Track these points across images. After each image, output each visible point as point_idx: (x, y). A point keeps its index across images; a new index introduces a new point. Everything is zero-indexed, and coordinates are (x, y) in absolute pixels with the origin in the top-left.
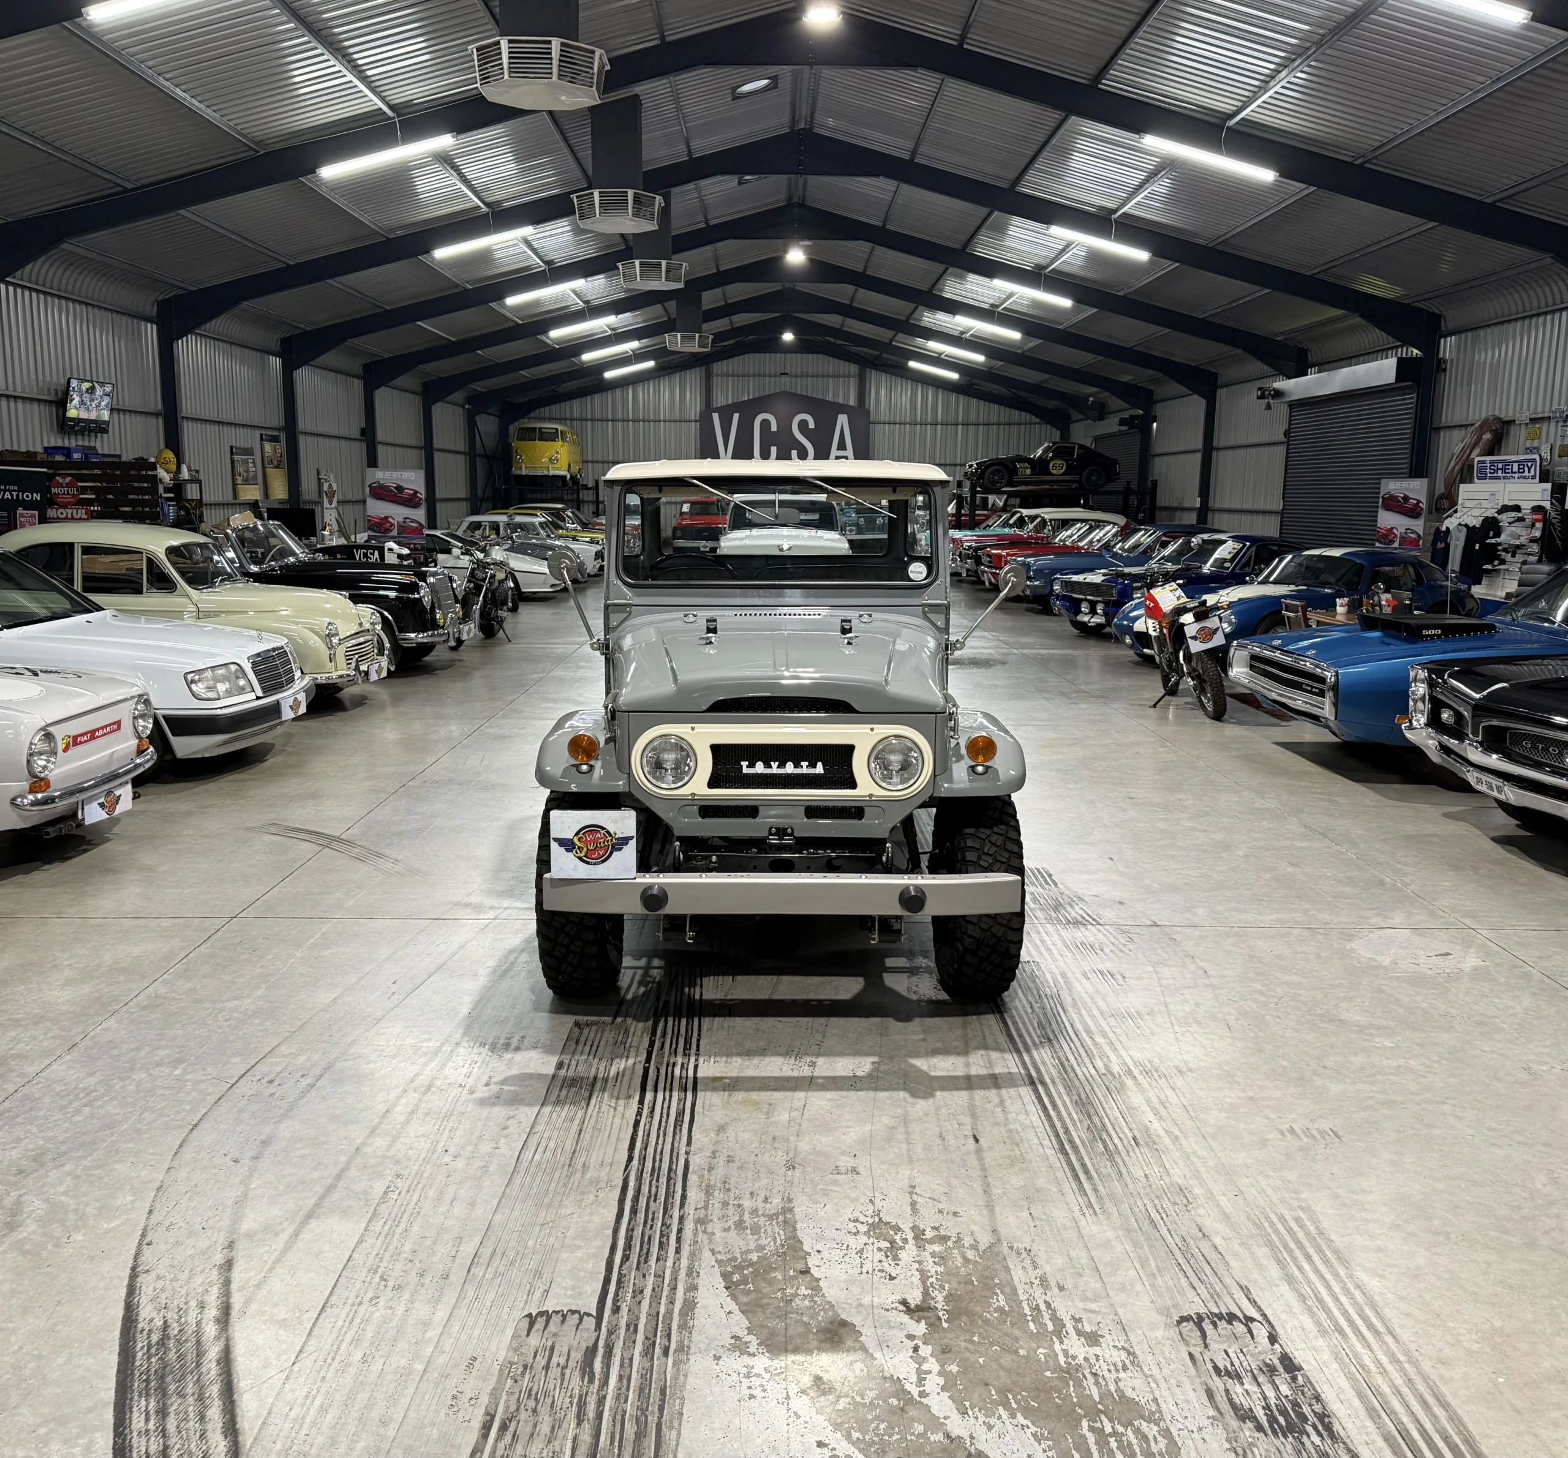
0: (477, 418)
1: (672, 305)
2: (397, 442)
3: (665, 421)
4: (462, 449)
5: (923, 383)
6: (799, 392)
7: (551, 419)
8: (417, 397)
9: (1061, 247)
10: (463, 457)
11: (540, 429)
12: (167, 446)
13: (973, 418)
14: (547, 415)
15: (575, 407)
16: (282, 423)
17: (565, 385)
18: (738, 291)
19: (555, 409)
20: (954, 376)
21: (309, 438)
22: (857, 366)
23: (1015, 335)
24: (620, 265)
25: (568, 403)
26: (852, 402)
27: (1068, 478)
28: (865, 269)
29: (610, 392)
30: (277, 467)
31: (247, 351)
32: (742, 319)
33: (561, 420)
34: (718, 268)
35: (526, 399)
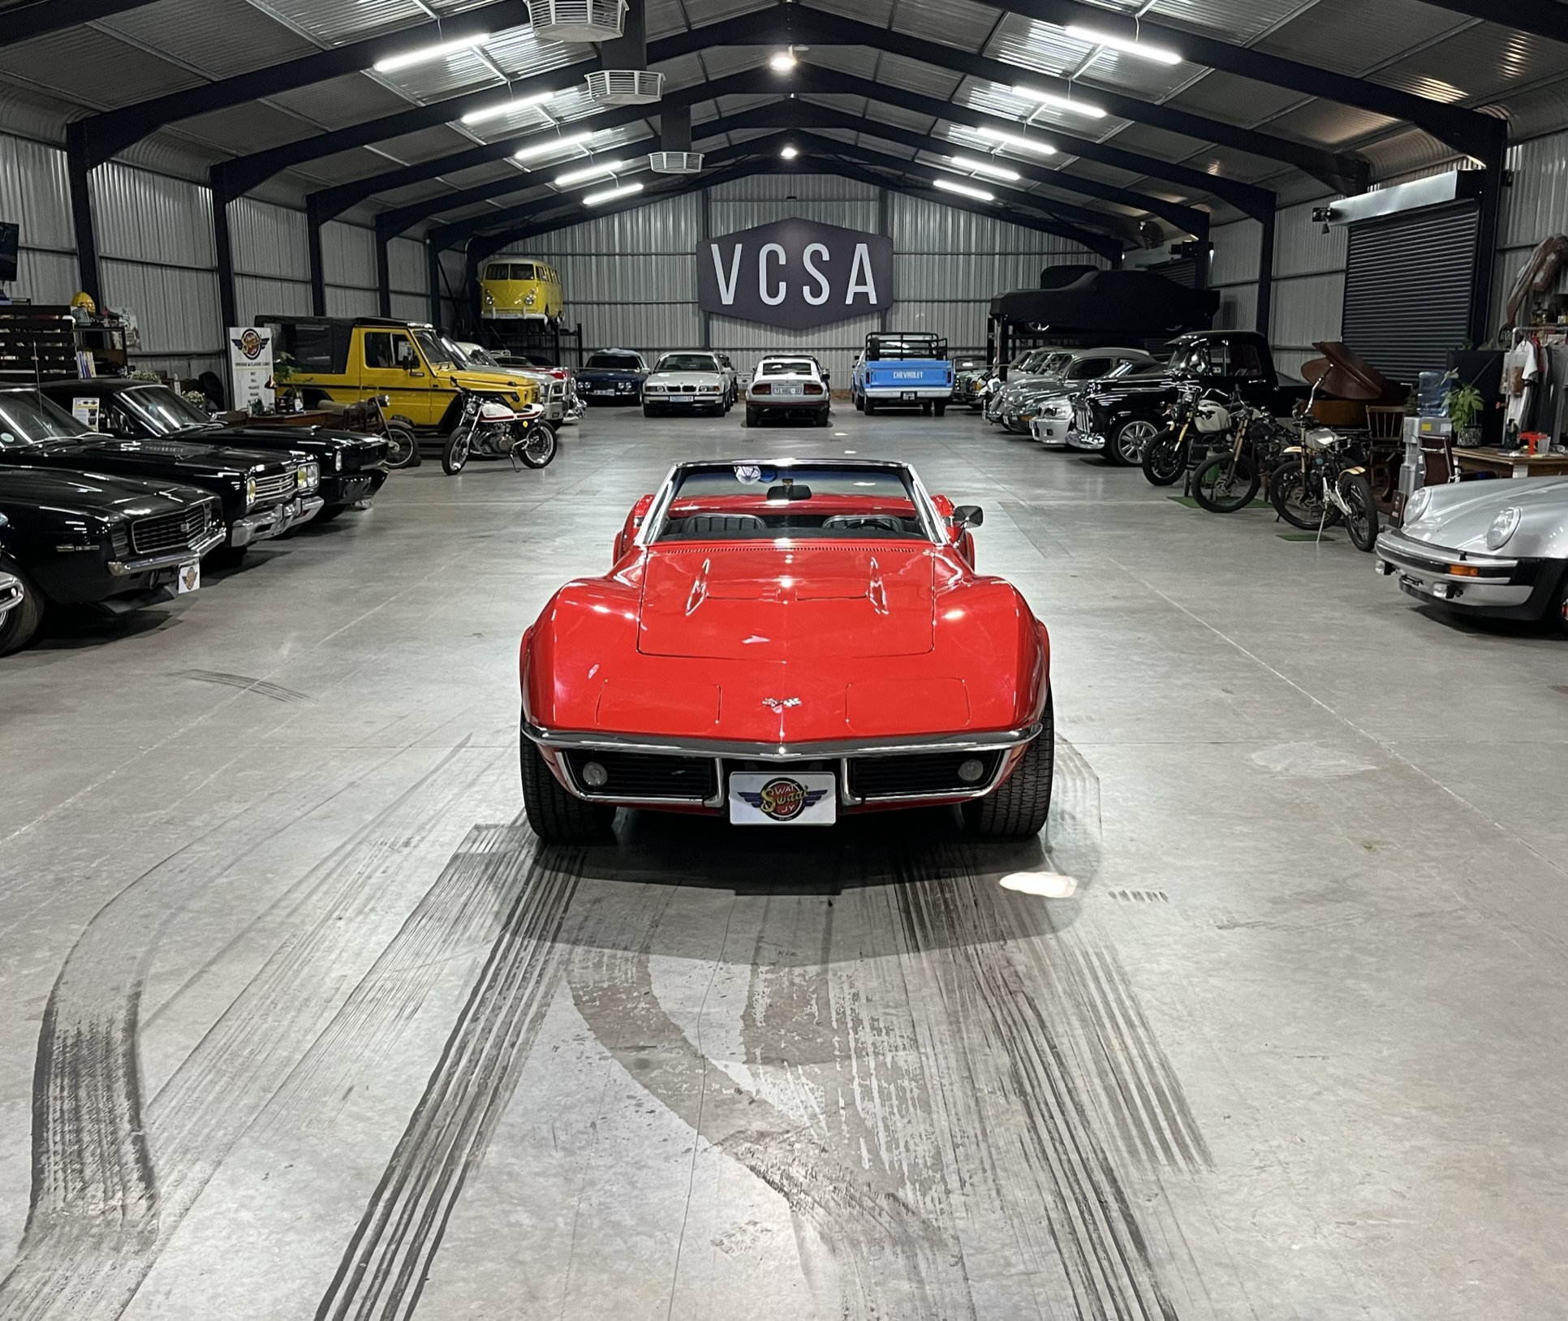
0: (441, 255)
1: (656, 120)
2: (348, 283)
3: (656, 254)
4: (423, 291)
5: (953, 207)
6: (811, 219)
7: (525, 255)
8: (369, 232)
9: (1087, 51)
10: (424, 300)
11: (511, 265)
12: (84, 290)
13: (1011, 248)
14: (521, 250)
15: (552, 240)
16: (215, 263)
17: (539, 215)
18: (733, 103)
19: (530, 243)
20: (987, 197)
21: (247, 281)
22: (877, 188)
23: (1047, 150)
24: (587, 76)
25: (545, 235)
26: (872, 230)
28: (875, 77)
29: (593, 222)
31: (172, 181)
32: (740, 135)
33: (537, 255)
34: (707, 78)
35: (496, 232)
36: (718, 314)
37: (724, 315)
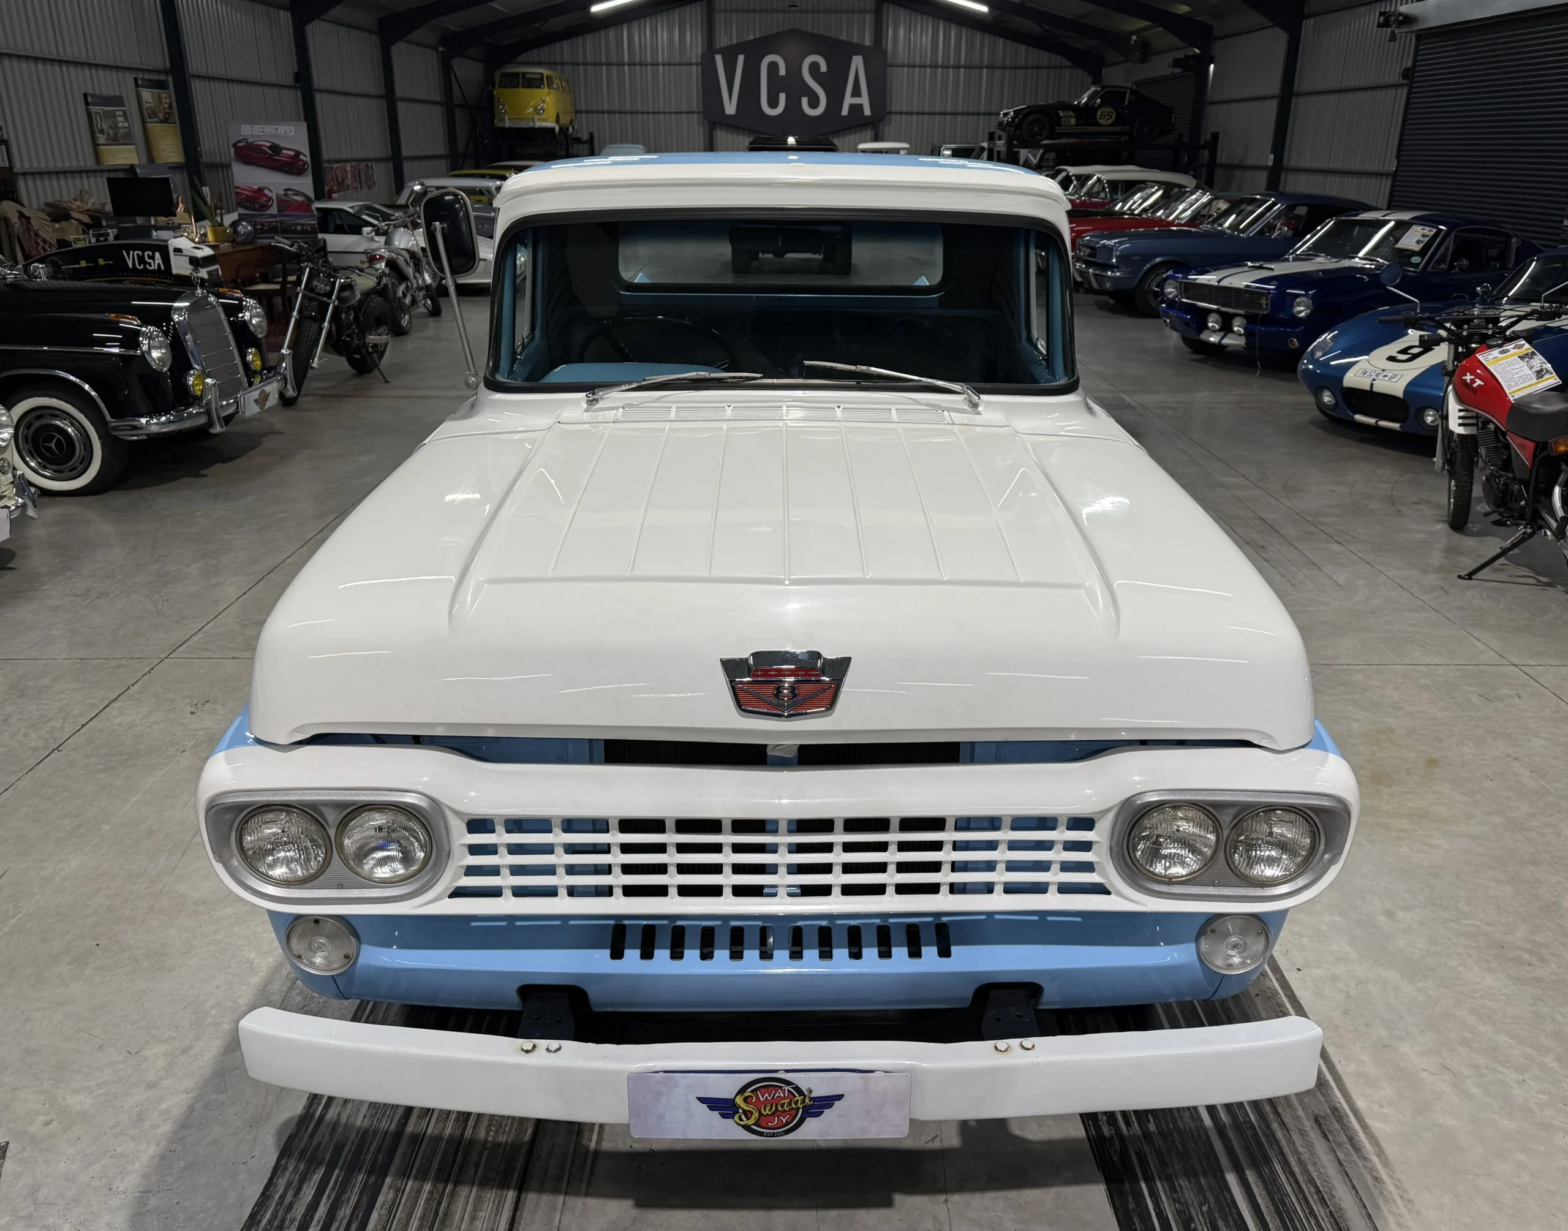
0: (453, 63)
3: (663, 65)
4: (438, 99)
5: (945, 20)
6: (809, 30)
7: (539, 64)
8: (373, 36)
10: (438, 108)
11: (524, 74)
13: (999, 60)
14: (535, 60)
15: (565, 49)
16: (168, 65)
19: (543, 53)
20: (983, 8)
21: (208, 84)
25: (558, 44)
26: (868, 42)
27: (1118, 129)
29: (603, 32)
30: (165, 121)
33: (550, 64)
35: (511, 41)
36: (721, 124)
37: (727, 125)
